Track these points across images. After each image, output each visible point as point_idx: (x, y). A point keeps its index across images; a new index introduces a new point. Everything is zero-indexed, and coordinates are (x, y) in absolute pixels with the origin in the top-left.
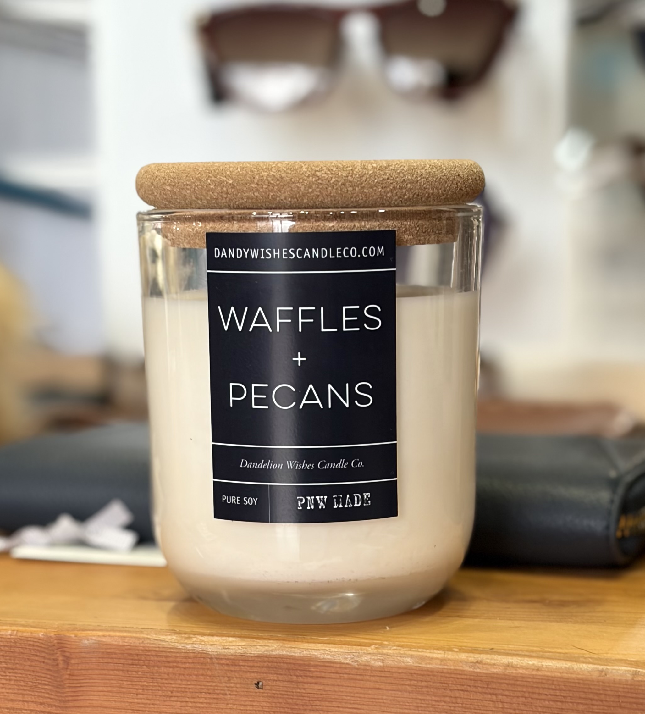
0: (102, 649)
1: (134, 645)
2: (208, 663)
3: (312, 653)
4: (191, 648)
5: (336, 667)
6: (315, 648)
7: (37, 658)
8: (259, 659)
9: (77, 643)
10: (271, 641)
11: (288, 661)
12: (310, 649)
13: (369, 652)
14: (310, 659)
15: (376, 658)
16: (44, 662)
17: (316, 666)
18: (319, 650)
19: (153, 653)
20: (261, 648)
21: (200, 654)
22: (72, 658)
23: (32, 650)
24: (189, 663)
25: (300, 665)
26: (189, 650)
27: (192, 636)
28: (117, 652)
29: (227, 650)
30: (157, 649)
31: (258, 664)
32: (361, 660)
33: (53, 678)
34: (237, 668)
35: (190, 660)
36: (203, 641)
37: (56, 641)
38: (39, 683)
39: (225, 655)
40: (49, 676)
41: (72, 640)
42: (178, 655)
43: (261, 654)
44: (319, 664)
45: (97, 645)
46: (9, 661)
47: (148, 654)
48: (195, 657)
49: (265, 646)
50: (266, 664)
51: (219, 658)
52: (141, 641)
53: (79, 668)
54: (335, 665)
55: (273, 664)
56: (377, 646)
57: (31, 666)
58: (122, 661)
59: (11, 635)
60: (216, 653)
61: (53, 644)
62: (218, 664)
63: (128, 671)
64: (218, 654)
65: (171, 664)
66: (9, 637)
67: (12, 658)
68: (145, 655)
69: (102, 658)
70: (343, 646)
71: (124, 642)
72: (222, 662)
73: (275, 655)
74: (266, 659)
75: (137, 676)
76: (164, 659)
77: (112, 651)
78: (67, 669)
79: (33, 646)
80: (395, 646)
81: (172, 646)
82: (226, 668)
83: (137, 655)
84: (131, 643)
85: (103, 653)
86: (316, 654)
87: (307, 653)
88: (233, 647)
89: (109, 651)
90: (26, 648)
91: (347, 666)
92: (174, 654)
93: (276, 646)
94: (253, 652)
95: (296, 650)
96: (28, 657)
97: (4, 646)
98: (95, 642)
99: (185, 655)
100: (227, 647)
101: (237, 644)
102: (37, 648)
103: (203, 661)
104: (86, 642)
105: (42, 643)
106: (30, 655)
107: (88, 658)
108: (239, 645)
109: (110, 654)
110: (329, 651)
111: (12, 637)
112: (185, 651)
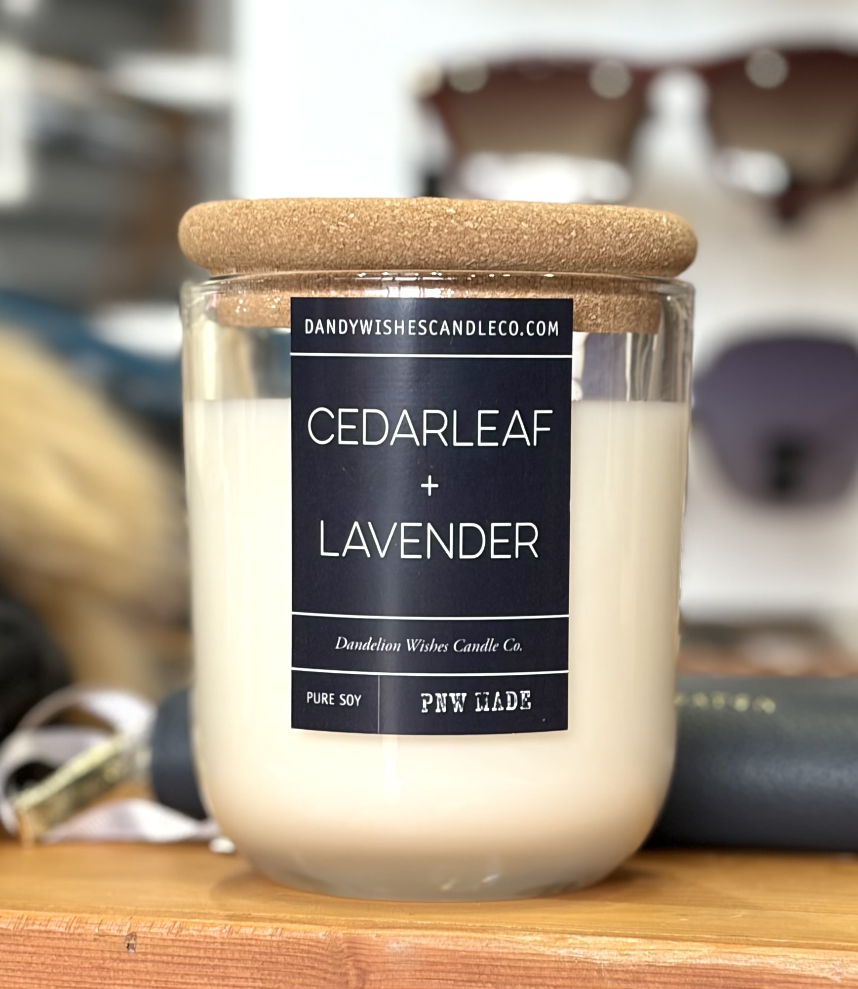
0: (421, 956)
1: (474, 949)
2: (594, 978)
3: (765, 962)
4: (566, 955)
5: (804, 983)
6: (770, 954)
7: (314, 972)
8: (679, 972)
9: (381, 948)
10: (698, 944)
11: (727, 973)
12: (762, 955)
14: (762, 971)
16: (325, 979)
17: (771, 982)
18: (776, 956)
19: (504, 963)
20: (681, 953)
21: (580, 964)
22: (371, 972)
23: (306, 960)
24: (563, 978)
25: (746, 980)
26: (563, 957)
27: (566, 936)
28: (446, 961)
29: (626, 957)
31: (677, 980)
32: (847, 972)
35: (564, 974)
36: (586, 943)
37: (344, 945)
39: (623, 966)
41: (372, 943)
42: (545, 965)
43: (681, 964)
44: (778, 978)
45: (413, 950)
46: (268, 977)
47: (496, 964)
48: (571, 969)
49: (687, 950)
50: (688, 980)
51: (612, 970)
52: (484, 944)
54: (803, 980)
55: (701, 979)
58: (452, 976)
59: (272, 936)
60: (608, 962)
61: (340, 949)
62: (611, 979)
64: (610, 963)
65: (533, 981)
66: (269, 938)
67: (274, 973)
68: (491, 965)
69: (420, 971)
72: (616, 977)
73: (704, 965)
74: (690, 971)
76: (522, 972)
77: (437, 959)
79: (309, 952)
81: (535, 950)
82: (623, 985)
83: (478, 965)
84: (468, 947)
85: (421, 962)
86: (772, 962)
87: (760, 961)
88: (635, 953)
89: (432, 959)
90: (297, 956)
91: (824, 982)
92: (538, 965)
93: (706, 951)
94: (669, 961)
95: (739, 956)
96: (299, 971)
97: (260, 953)
98: (409, 945)
99: (556, 966)
100: (625, 952)
101: (642, 947)
102: (314, 956)
103: (585, 975)
104: (395, 945)
105: (323, 948)
106: (302, 967)
107: (397, 971)
108: (644, 950)
109: (432, 965)
110: (793, 958)
111: (274, 938)
112: (557, 959)
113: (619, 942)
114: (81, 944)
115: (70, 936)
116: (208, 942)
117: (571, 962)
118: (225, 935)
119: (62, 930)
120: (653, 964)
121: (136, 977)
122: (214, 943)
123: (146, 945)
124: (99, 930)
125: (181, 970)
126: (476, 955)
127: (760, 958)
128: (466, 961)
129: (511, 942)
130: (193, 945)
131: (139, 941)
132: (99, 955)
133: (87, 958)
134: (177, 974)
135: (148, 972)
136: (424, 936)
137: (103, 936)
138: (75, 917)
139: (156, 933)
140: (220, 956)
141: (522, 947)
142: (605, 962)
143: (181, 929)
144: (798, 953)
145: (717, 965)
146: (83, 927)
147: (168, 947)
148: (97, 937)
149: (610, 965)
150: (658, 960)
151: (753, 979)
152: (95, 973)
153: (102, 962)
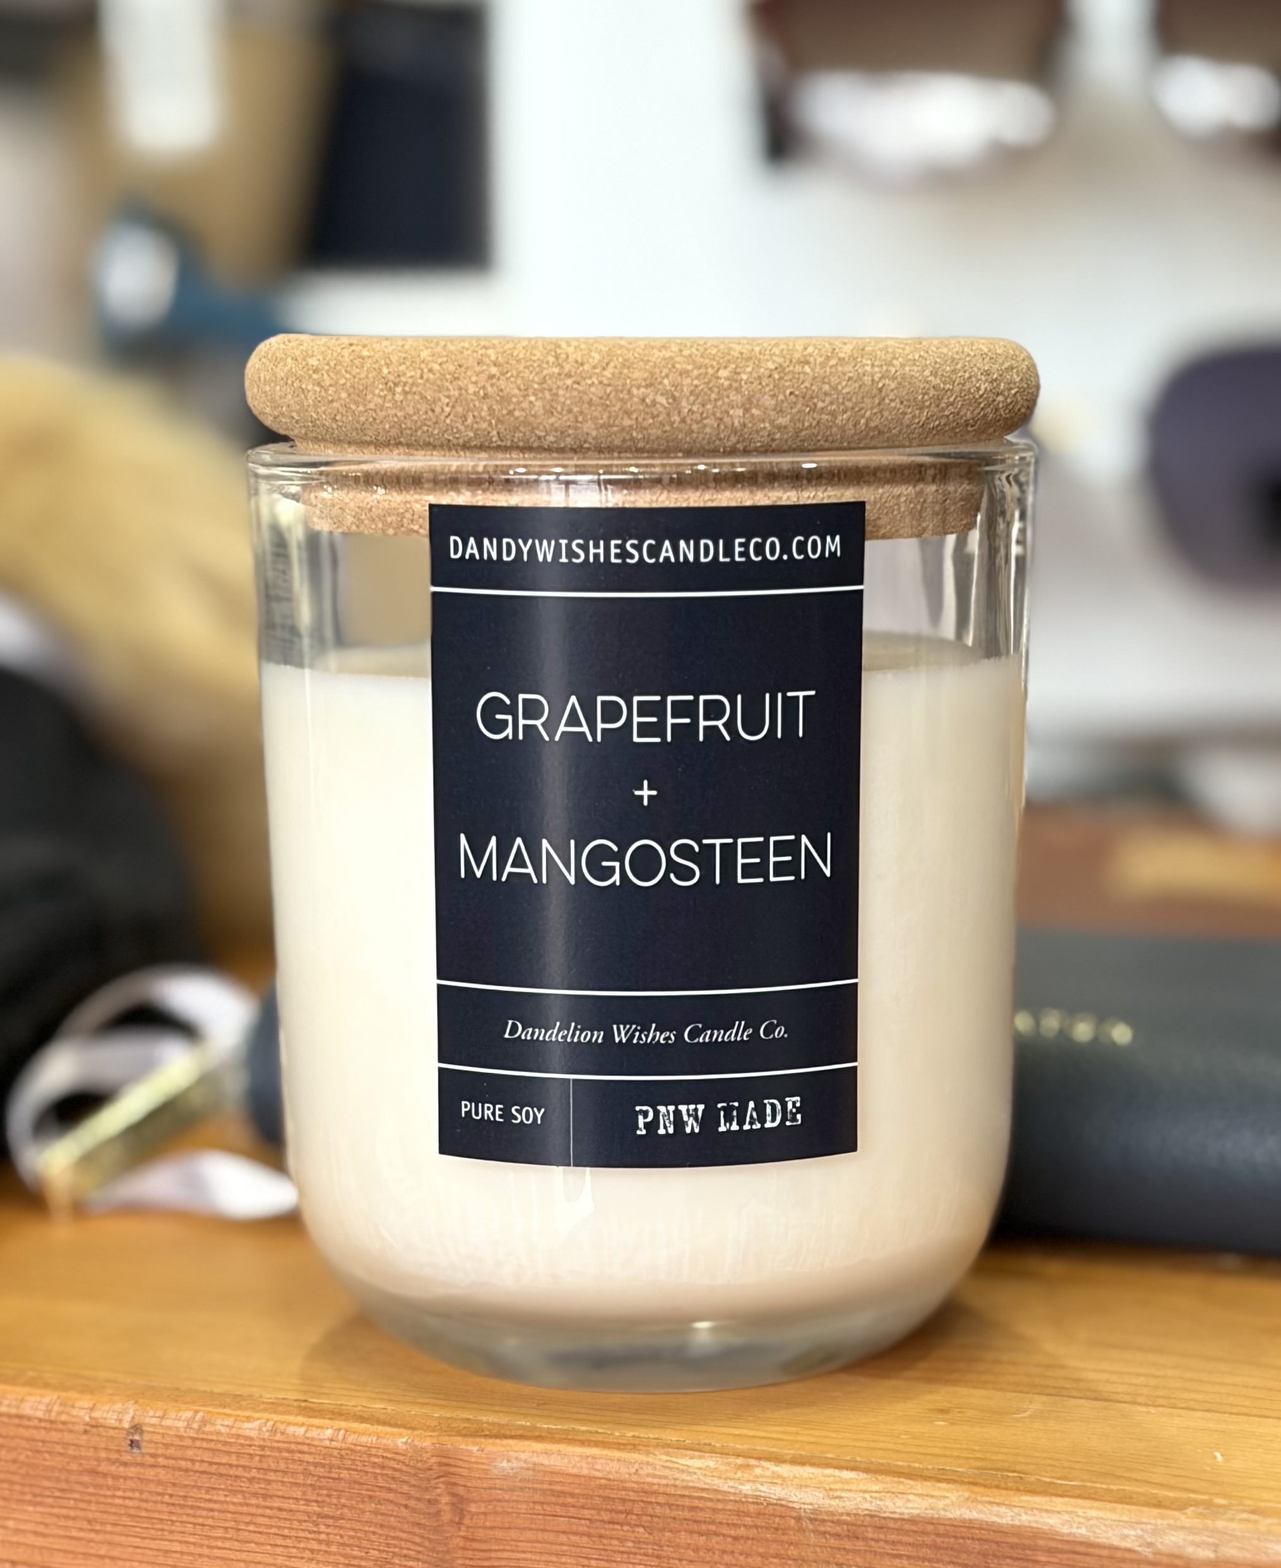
0: (542, 1482)
1: (617, 1476)
2: (790, 1528)
3: (1042, 1520)
4: (750, 1493)
5: (1099, 1556)
6: (1048, 1508)
7: (391, 1496)
8: (914, 1528)
9: (484, 1467)
10: (943, 1485)
11: (984, 1534)
12: (1037, 1509)
13: (1179, 1524)
14: (1037, 1534)
15: (1197, 1539)
16: (406, 1506)
17: (1051, 1551)
18: (1058, 1512)
19: (661, 1499)
20: (919, 1500)
21: (770, 1507)
22: (473, 1501)
23: (379, 1477)
24: (745, 1526)
25: (1013, 1546)
26: (746, 1496)
27: (752, 1462)
28: (577, 1491)
29: (837, 1501)
30: (672, 1491)
31: (912, 1539)
32: (1162, 1543)
33: (427, 1544)
34: (860, 1545)
35: (748, 1521)
36: (779, 1476)
37: (434, 1460)
38: (395, 1554)
39: (832, 1514)
40: (418, 1540)
41: (473, 1460)
42: (720, 1506)
43: (919, 1515)
44: (1060, 1546)
45: (531, 1472)
46: (327, 1499)
47: (649, 1500)
48: (759, 1514)
49: (927, 1496)
50: (928, 1540)
51: (817, 1519)
52: (633, 1470)
53: (488, 1524)
54: (1097, 1551)
55: (947, 1540)
56: (1200, 1510)
57: (376, 1513)
58: (586, 1513)
59: (331, 1440)
60: (810, 1507)
61: (426, 1466)
62: (815, 1531)
63: (601, 1536)
64: (814, 1510)
65: (704, 1527)
66: (327, 1443)
67: (335, 1493)
68: (643, 1501)
69: (542, 1503)
70: (1115, 1505)
71: (596, 1470)
72: (822, 1528)
73: (950, 1519)
74: (930, 1528)
75: (621, 1549)
76: (687, 1514)
77: (567, 1489)
78: (460, 1523)
79: (383, 1467)
80: (1243, 1511)
81: (705, 1483)
82: (833, 1542)
83: (624, 1500)
84: (610, 1473)
85: (544, 1491)
86: (1051, 1521)
87: (1032, 1518)
88: (852, 1495)
89: (558, 1488)
90: (367, 1472)
91: (1127, 1555)
92: (710, 1504)
93: (954, 1499)
94: (898, 1510)
95: (1003, 1509)
96: (370, 1493)
97: (316, 1465)
98: (524, 1465)
99: (736, 1509)
100: (837, 1494)
101: (861, 1487)
102: (390, 1472)
103: (779, 1524)
104: (505, 1464)
105: (403, 1463)
106: (376, 1489)
107: (508, 1501)
108: (865, 1492)
109: (559, 1496)
110: (1083, 1517)
111: (334, 1444)
112: (738, 1499)
113: (829, 1476)
114: (67, 1437)
115: (52, 1424)
116: (242, 1445)
117: (757, 1503)
118: (267, 1435)
119: (40, 1414)
120: (877, 1513)
121: (142, 1487)
122: (250, 1446)
123: (156, 1443)
124: (90, 1418)
125: (203, 1481)
126: (621, 1485)
127: (1034, 1515)
128: (607, 1493)
129: (670, 1468)
130: (220, 1447)
131: (146, 1437)
132: (91, 1453)
133: (75, 1457)
134: (199, 1488)
135: (159, 1483)
136: (547, 1453)
137: (96, 1427)
138: (59, 1398)
139: (170, 1428)
140: (259, 1465)
141: (688, 1478)
142: (806, 1506)
143: (204, 1422)
144: (1091, 1508)
145: (970, 1521)
146: (68, 1414)
147: (187, 1447)
148: (88, 1428)
149: (814, 1511)
150: (884, 1509)
151: (1023, 1544)
152: (86, 1479)
153: (95, 1463)
